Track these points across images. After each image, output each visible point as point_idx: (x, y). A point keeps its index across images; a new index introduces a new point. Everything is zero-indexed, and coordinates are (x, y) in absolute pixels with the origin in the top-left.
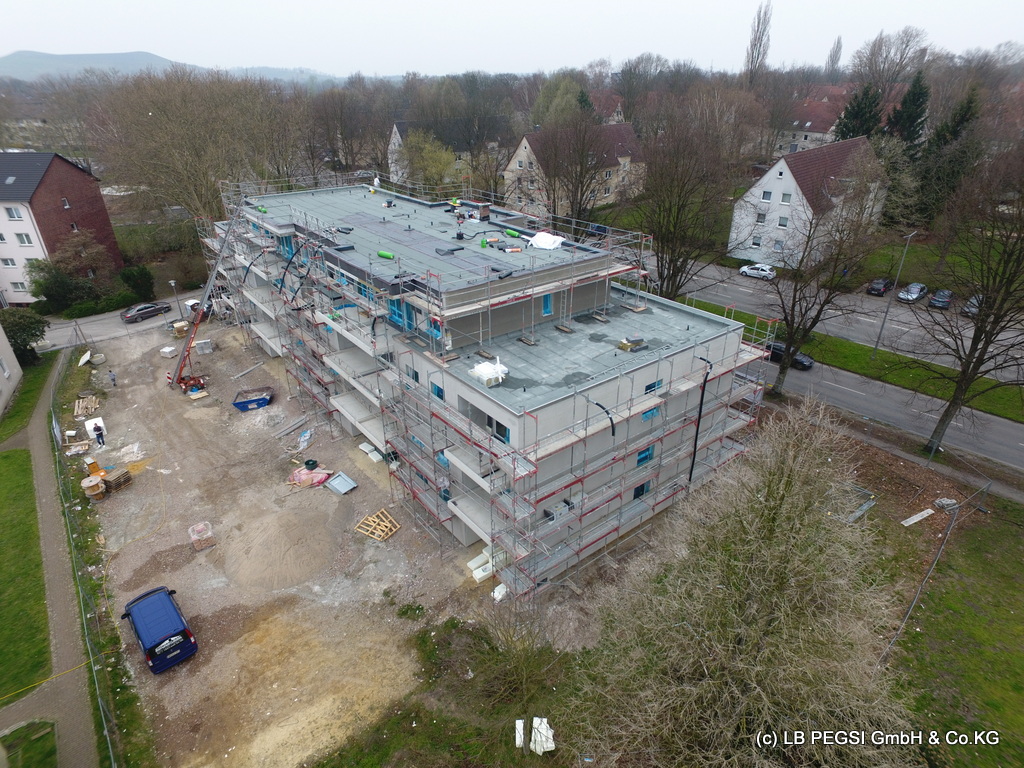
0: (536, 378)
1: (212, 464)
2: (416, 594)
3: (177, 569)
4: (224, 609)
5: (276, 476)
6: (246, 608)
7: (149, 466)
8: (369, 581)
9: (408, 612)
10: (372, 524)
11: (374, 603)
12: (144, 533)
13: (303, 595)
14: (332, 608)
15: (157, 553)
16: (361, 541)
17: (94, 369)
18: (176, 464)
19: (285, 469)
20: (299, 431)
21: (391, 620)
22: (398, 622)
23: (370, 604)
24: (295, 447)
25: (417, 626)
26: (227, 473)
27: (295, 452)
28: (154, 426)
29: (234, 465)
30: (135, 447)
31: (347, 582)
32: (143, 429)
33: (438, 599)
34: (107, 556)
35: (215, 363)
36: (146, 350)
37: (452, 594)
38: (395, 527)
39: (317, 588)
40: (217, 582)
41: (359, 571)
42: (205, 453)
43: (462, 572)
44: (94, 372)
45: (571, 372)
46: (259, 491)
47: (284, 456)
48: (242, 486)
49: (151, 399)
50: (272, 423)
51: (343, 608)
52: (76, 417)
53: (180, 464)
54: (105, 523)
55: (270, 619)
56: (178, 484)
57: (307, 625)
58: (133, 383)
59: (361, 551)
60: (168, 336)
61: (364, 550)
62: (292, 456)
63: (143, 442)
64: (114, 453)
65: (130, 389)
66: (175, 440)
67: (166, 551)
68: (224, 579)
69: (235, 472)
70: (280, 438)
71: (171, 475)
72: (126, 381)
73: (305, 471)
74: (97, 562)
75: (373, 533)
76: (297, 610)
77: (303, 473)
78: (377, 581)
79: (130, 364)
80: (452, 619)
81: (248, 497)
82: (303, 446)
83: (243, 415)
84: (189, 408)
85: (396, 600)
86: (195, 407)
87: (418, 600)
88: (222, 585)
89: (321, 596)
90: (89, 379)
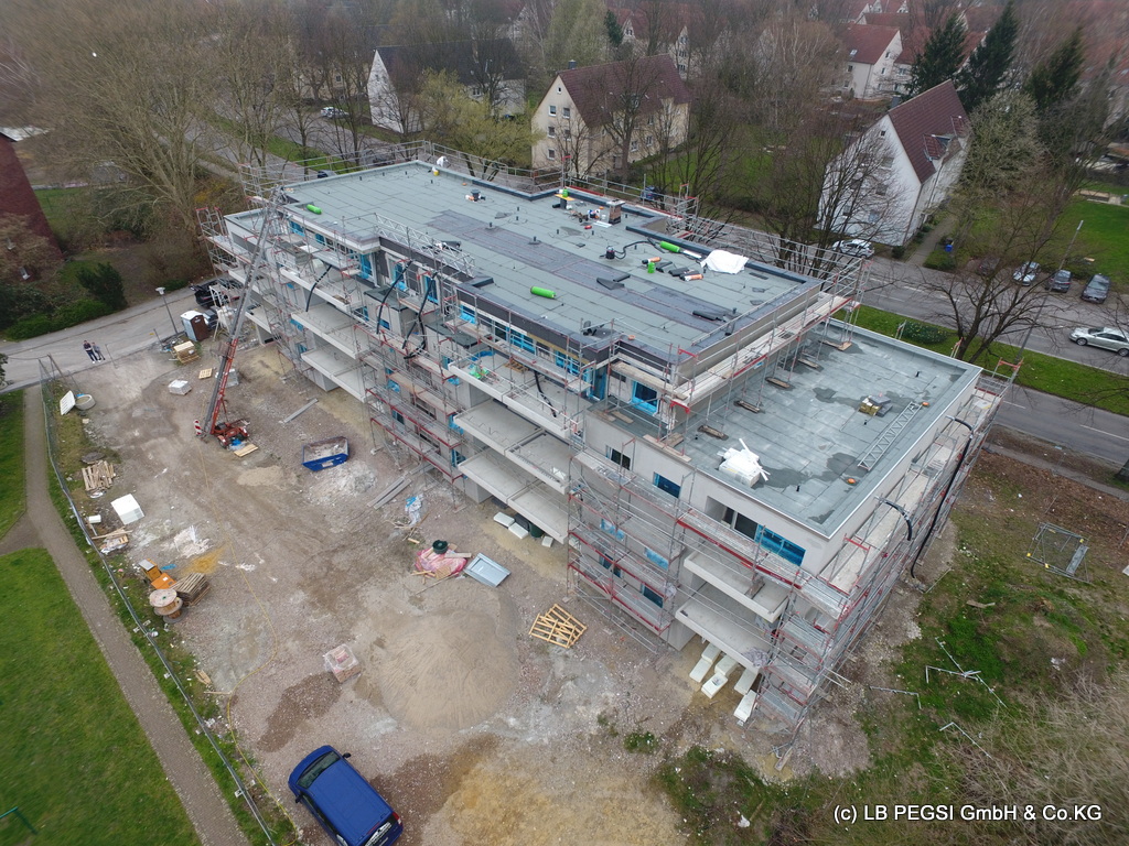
0: (797, 468)
1: (305, 552)
2: (638, 717)
3: (323, 712)
4: (408, 764)
5: (396, 564)
6: (436, 759)
7: (222, 560)
8: (574, 705)
9: (638, 743)
10: (549, 626)
11: (591, 735)
12: (258, 662)
13: (501, 733)
14: (543, 748)
15: (287, 690)
16: (542, 649)
17: (85, 416)
18: (257, 555)
19: (405, 553)
20: (402, 497)
21: (621, 756)
22: (631, 758)
23: (587, 738)
24: (406, 520)
25: (656, 761)
26: (329, 562)
27: (406, 528)
28: (203, 500)
29: (335, 551)
30: (190, 534)
31: (547, 710)
32: (189, 505)
33: (670, 724)
34: (222, 701)
35: (248, 401)
36: (145, 383)
37: (685, 715)
38: (580, 628)
39: (512, 721)
40: (382, 726)
41: (556, 692)
42: (289, 536)
43: (685, 685)
44: (85, 421)
45: (830, 454)
46: (384, 588)
47: (395, 534)
48: (359, 582)
49: (183, 459)
50: (362, 487)
51: (556, 746)
52: (91, 492)
53: (262, 555)
54: (197, 651)
55: (472, 772)
56: (274, 585)
57: (522, 775)
58: (146, 437)
59: (549, 665)
60: (166, 361)
61: (552, 663)
62: (406, 534)
63: (199, 525)
64: (166, 545)
65: (147, 444)
66: (242, 520)
67: (298, 687)
68: (390, 720)
69: (341, 560)
70: (380, 508)
71: (256, 572)
72: (137, 434)
73: (434, 556)
74: (212, 712)
75: (554, 638)
76: (500, 755)
77: (430, 558)
78: (585, 704)
79: (131, 407)
80: (695, 749)
81: (373, 596)
82: (415, 518)
83: (316, 476)
84: (239, 469)
85: (618, 729)
86: (247, 468)
87: (643, 725)
88: (390, 729)
89: (522, 731)
90: (85, 434)
